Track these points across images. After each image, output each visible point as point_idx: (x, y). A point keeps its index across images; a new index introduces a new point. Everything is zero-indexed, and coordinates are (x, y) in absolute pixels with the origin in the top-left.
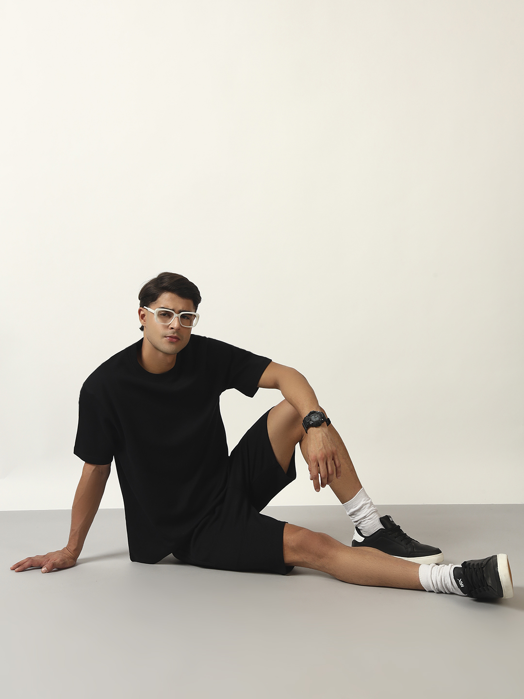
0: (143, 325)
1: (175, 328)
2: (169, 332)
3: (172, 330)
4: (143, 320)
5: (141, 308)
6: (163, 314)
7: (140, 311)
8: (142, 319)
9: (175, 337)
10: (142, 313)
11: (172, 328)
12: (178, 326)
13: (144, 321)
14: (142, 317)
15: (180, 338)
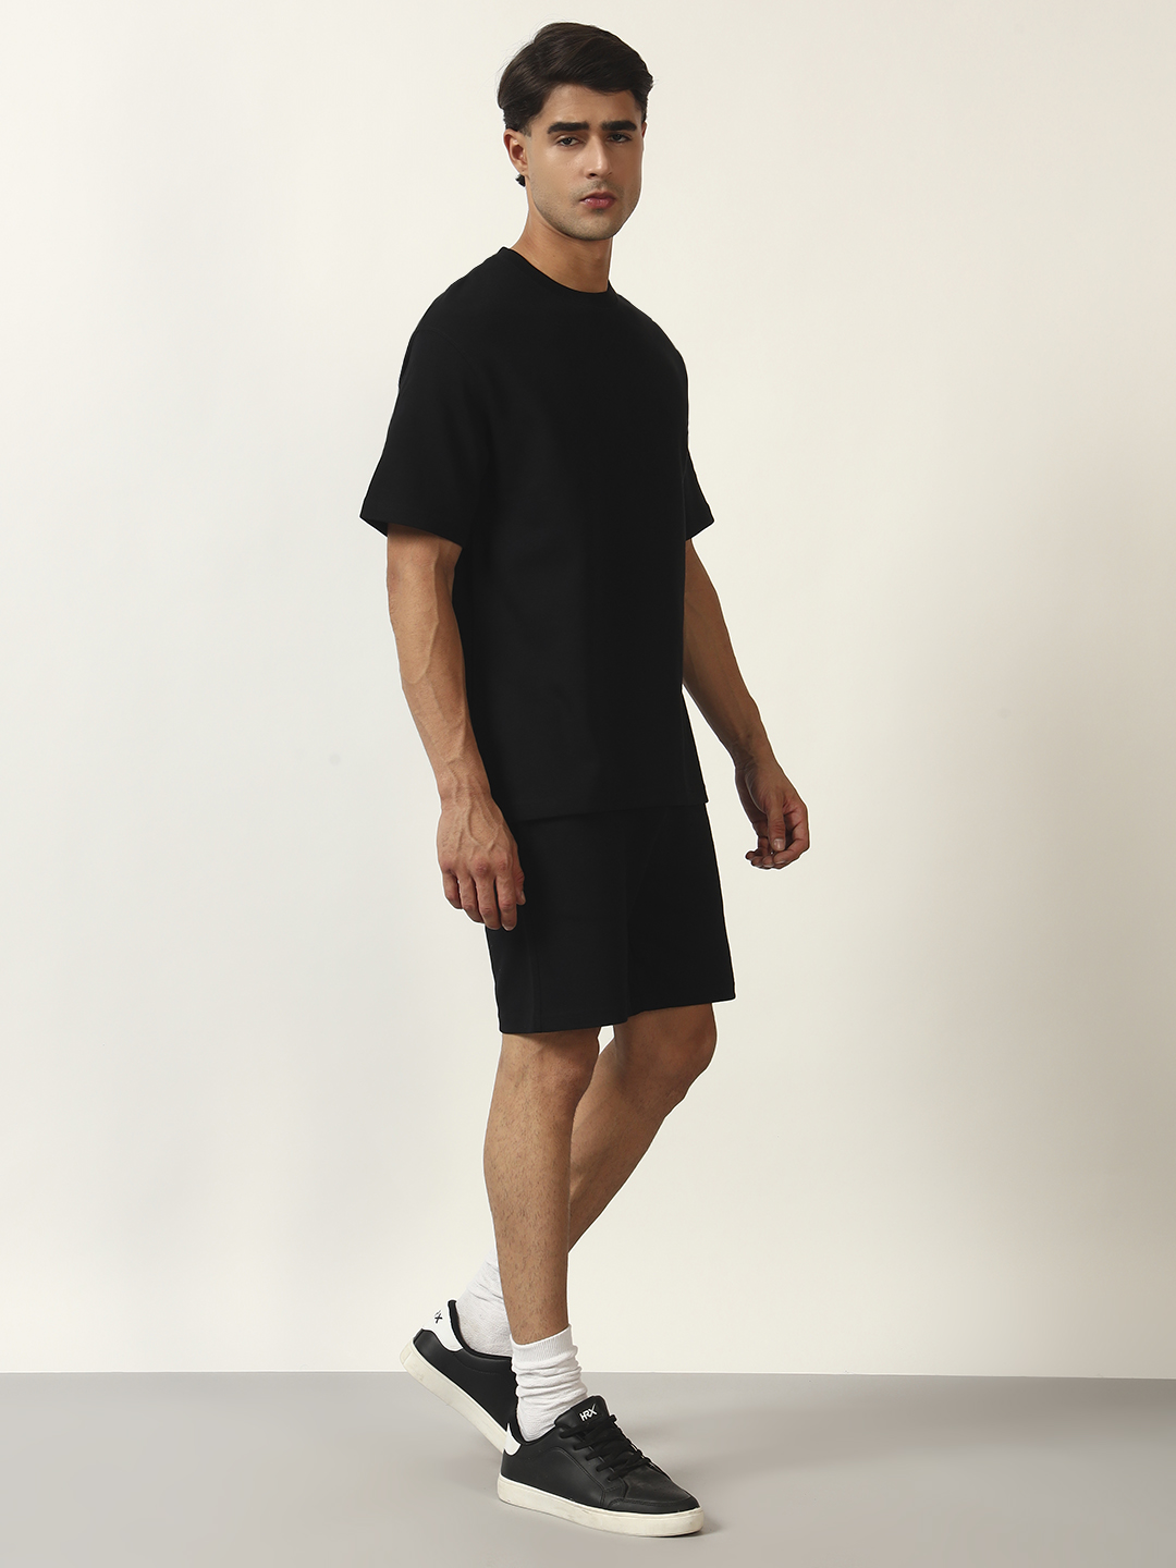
0: (523, 173)
1: (601, 173)
2: (588, 186)
3: (594, 179)
4: (519, 162)
5: (511, 132)
6: (563, 140)
7: (507, 139)
8: (518, 158)
9: (604, 193)
10: (514, 143)
11: (593, 175)
12: (606, 168)
13: (524, 163)
14: (516, 152)
15: (616, 195)
